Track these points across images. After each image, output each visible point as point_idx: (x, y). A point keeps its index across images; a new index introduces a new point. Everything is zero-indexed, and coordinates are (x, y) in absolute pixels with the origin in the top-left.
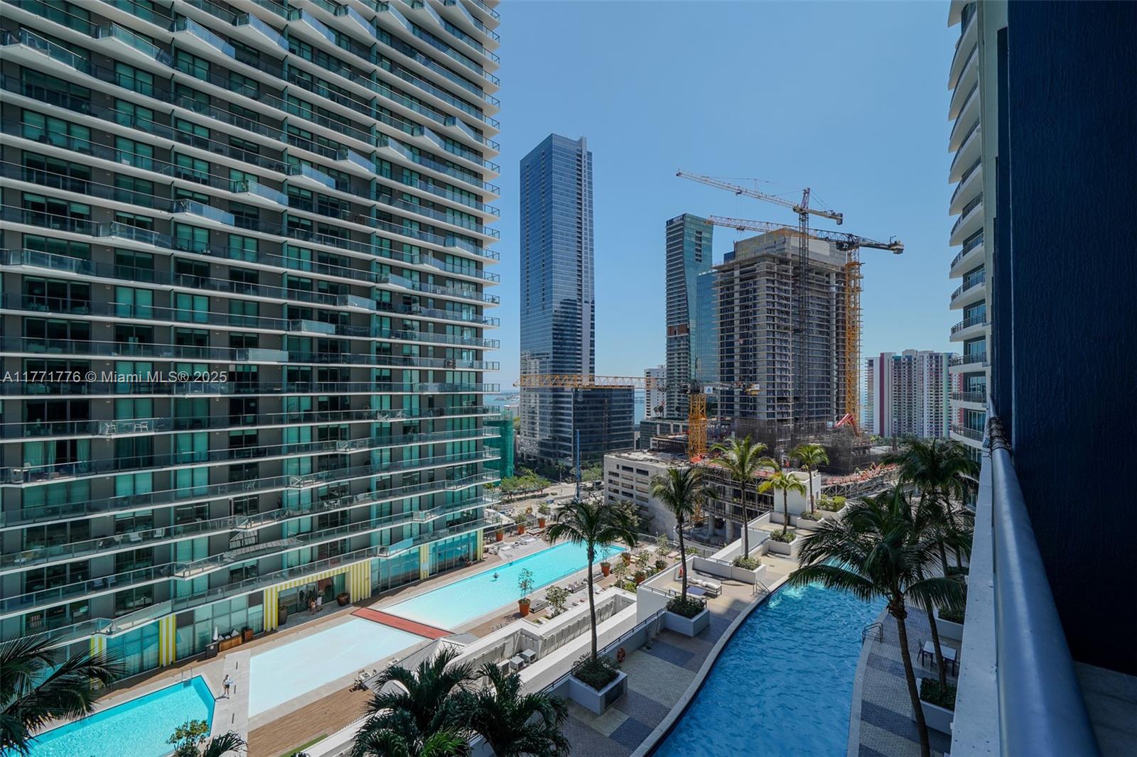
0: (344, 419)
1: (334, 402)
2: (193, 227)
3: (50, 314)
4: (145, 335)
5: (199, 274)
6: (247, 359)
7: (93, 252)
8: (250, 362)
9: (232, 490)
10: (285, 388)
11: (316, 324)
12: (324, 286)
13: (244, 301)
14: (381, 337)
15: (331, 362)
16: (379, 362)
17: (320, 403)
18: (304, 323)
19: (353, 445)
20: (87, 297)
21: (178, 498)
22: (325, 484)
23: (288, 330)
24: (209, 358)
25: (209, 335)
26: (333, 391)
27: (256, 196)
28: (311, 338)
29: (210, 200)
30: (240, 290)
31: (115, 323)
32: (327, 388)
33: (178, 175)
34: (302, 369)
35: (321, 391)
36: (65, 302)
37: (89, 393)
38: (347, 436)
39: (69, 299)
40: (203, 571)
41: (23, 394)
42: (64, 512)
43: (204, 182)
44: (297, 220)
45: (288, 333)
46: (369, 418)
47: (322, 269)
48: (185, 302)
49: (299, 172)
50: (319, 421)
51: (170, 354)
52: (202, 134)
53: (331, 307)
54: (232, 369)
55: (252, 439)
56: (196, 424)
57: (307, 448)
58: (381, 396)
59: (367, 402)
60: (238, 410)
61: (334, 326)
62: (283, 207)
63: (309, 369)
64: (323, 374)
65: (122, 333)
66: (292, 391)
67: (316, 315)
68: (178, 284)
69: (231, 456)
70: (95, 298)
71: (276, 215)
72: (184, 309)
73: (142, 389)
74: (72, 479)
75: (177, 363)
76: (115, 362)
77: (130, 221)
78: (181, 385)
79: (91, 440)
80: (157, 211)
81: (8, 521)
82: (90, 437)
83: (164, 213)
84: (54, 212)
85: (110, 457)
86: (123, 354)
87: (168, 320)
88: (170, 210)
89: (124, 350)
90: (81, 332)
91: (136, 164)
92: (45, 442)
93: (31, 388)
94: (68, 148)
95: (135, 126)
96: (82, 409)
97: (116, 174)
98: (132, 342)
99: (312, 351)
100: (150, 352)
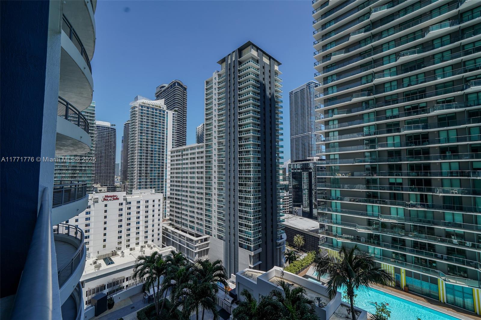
3: (414, 147)
4: (454, 150)
7: (429, 119)
20: (428, 138)
21: (478, 230)
31: (439, 147)
33: (466, 71)
36: (419, 142)
37: (430, 176)
39: (421, 140)
41: (408, 176)
42: (424, 222)
51: (468, 157)
65: (443, 150)
68: (470, 123)
70: (431, 138)
72: (475, 135)
73: (454, 174)
74: (426, 210)
75: (472, 162)
76: (441, 163)
77: (443, 102)
78: (475, 173)
79: (432, 195)
80: (456, 93)
81: (406, 220)
82: (432, 194)
83: (460, 92)
84: (415, 109)
85: (441, 203)
86: (444, 159)
87: (466, 141)
88: (463, 90)
89: (444, 157)
90: (426, 152)
91: (444, 77)
92: (416, 194)
93: (411, 174)
94: (417, 84)
95: (443, 61)
96: (428, 182)
97: (436, 85)
98: (448, 154)
100: (457, 157)
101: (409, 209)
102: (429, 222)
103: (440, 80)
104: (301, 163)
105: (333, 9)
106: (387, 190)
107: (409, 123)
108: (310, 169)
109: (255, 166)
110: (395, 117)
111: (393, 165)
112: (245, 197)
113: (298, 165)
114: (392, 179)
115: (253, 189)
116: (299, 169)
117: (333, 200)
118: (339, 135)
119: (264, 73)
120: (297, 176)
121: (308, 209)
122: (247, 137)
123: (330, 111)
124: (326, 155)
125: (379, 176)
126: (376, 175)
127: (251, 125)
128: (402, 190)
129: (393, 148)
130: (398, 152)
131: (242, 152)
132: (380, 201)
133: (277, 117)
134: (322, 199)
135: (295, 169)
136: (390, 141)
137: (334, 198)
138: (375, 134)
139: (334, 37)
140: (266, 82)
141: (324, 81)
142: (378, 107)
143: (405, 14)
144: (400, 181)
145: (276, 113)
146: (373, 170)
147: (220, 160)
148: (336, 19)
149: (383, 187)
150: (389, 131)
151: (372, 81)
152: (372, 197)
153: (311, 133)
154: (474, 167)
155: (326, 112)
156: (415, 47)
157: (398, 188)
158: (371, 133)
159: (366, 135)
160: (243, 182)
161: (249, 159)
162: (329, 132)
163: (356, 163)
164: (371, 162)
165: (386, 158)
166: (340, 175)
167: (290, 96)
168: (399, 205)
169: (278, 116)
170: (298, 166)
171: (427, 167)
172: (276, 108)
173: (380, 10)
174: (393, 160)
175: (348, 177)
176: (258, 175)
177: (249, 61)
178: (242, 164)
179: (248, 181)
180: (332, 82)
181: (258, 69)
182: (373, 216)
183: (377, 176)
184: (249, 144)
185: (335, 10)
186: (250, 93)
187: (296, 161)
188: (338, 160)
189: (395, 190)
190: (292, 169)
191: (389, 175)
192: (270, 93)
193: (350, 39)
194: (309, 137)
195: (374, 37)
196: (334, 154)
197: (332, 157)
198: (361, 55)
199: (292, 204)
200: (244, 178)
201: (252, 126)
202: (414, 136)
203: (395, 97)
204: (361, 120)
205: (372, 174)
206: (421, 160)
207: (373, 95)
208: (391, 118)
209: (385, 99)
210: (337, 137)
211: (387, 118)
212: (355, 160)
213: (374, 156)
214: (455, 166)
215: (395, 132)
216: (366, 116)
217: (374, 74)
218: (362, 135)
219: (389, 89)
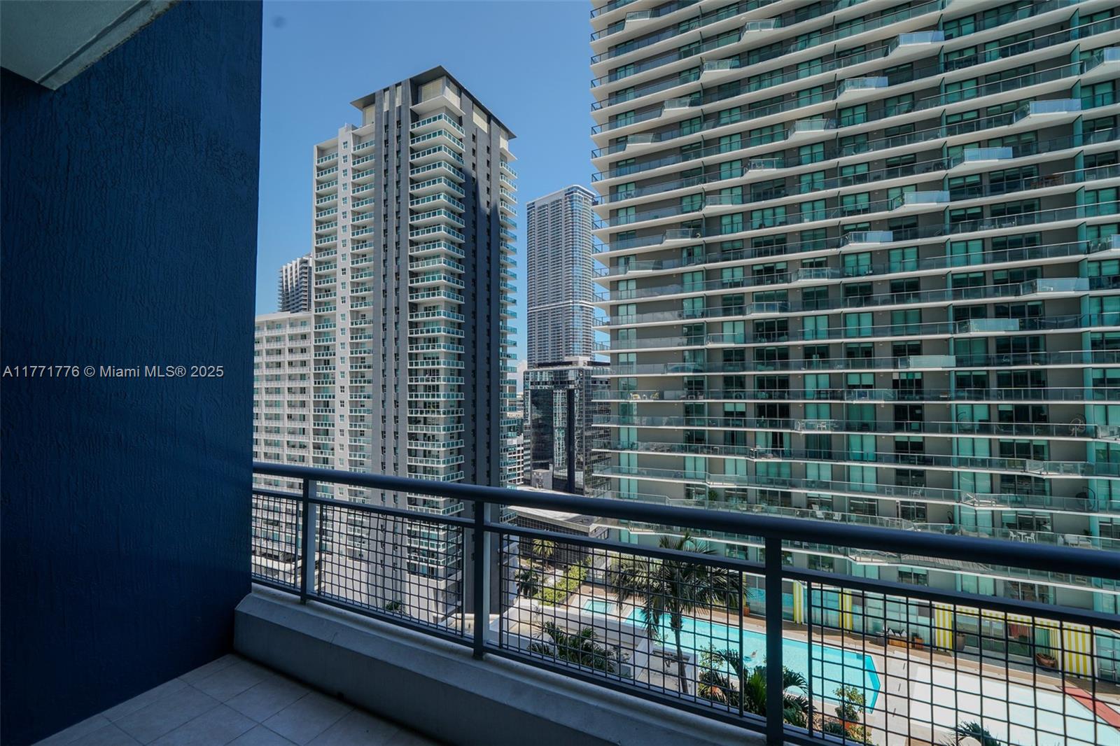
0: (1037, 434)
1: (1021, 412)
2: (857, 254)
3: (766, 344)
4: (823, 352)
5: (862, 294)
6: (908, 366)
7: (788, 295)
8: (911, 370)
9: (898, 493)
10: (953, 395)
11: (991, 321)
12: (1003, 276)
13: (906, 311)
14: (1102, 324)
15: (1015, 363)
16: (1096, 359)
17: (1001, 413)
18: (973, 323)
19: (1055, 468)
20: (786, 329)
21: (850, 490)
22: (1010, 509)
23: (955, 333)
24: (874, 368)
25: (873, 347)
26: (1020, 398)
27: (914, 205)
28: (987, 338)
29: (871, 226)
30: (901, 300)
31: (803, 345)
32: (1008, 396)
33: (843, 214)
34: (974, 373)
35: (1001, 399)
36: (774, 335)
37: (789, 399)
38: (1046, 456)
39: (776, 332)
40: (872, 562)
41: (754, 399)
42: (777, 484)
43: (865, 211)
44: (962, 213)
45: (955, 336)
46: (1084, 434)
47: (996, 259)
48: (852, 320)
49: (962, 160)
50: (998, 433)
51: (841, 366)
52: (862, 170)
53: (1011, 298)
54: (896, 377)
55: (918, 446)
56: (864, 427)
57: (983, 463)
58: (1106, 406)
59: (1080, 413)
60: (903, 416)
61: (1017, 320)
62: (943, 205)
63: (985, 373)
64: (1003, 380)
65: (809, 352)
66: (963, 398)
67: (991, 311)
68: (846, 306)
69: (896, 460)
70: (791, 326)
71: (936, 216)
72: (852, 326)
73: (822, 396)
74: (781, 461)
75: (847, 374)
76: (804, 374)
77: (811, 265)
78: (849, 393)
79: (790, 433)
80: (829, 250)
81: (749, 482)
82: (789, 431)
83: (834, 250)
84: (768, 273)
85: (802, 448)
86: (809, 368)
87: (840, 338)
88: (838, 246)
89: (810, 365)
90: (784, 354)
91: (813, 219)
92: (766, 432)
93: (759, 395)
94: (774, 226)
95: (812, 189)
96: (785, 410)
97: (801, 232)
98: (815, 359)
99: (987, 353)
100: (827, 365)
101: (755, 460)
102: (784, 483)
103: (807, 224)
104: (551, 368)
105: (633, 40)
106: (721, 426)
107: (759, 297)
108: (569, 382)
109: (451, 374)
110: (737, 285)
111: (731, 377)
112: (425, 451)
113: (545, 375)
114: (730, 404)
115: (444, 430)
116: (546, 383)
117: (623, 449)
118: (637, 313)
119: (474, 151)
120: (541, 399)
121: (564, 473)
122: (432, 305)
123: (622, 261)
124: (612, 354)
125: (708, 399)
126: (702, 397)
127: (443, 275)
128: (745, 426)
129: (733, 345)
130: (740, 353)
131: (417, 339)
132: (709, 447)
133: (502, 261)
134: (601, 448)
135: (539, 383)
136: (728, 331)
137: (626, 444)
138: (703, 315)
139: (632, 102)
140: (480, 175)
141: (611, 193)
142: (710, 262)
143: (760, 87)
144: (741, 408)
145: (502, 252)
146: (695, 386)
147: (357, 358)
148: (639, 64)
149: (713, 421)
150: (726, 312)
151: (700, 209)
152: (695, 441)
153: (573, 303)
154: (849, 384)
155: (614, 262)
156: (773, 154)
157: (738, 422)
158: (696, 313)
159: (688, 317)
160: (419, 415)
161: (434, 359)
162: (618, 305)
163: (668, 371)
164: (695, 371)
165: (720, 363)
166: (639, 397)
167: (528, 213)
168: (739, 454)
169: (506, 259)
170: (544, 376)
171: (784, 382)
172: (502, 239)
173: (718, 68)
174: (731, 368)
175: (652, 401)
176: (457, 397)
177: (440, 117)
178: (416, 370)
179: (433, 412)
180: (626, 198)
181: (461, 140)
182: (696, 478)
183: (704, 399)
184: (437, 322)
185: (636, 44)
186: (442, 197)
187: (540, 365)
188: (635, 365)
189: (733, 426)
190: (532, 384)
191: (725, 398)
192: (488, 203)
193: (663, 113)
194: (569, 312)
195: (706, 119)
196: (628, 353)
197: (623, 359)
198: (684, 152)
199: (529, 462)
200: (422, 405)
201: (445, 278)
202: (767, 323)
203: (738, 245)
204: (679, 284)
205: (696, 395)
206: (775, 370)
207: (702, 237)
208: (731, 287)
209: (722, 248)
210: (635, 317)
211: (724, 286)
212: (666, 366)
213: (700, 360)
214: (824, 382)
215: (736, 314)
216: (688, 279)
217: (704, 195)
218: (680, 316)
219: (728, 228)
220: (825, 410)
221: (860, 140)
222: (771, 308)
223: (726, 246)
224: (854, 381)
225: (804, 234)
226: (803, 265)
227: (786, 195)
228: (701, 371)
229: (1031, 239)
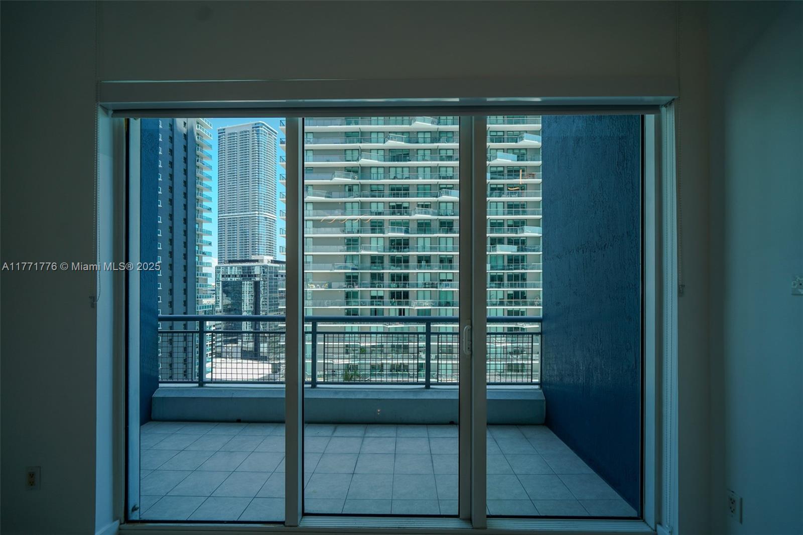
0: (523, 305)
1: (516, 295)
2: (446, 202)
3: (396, 253)
4: (428, 259)
5: (448, 226)
7: (410, 223)
10: (489, 285)
11: (506, 246)
12: (511, 223)
15: (515, 269)
17: (509, 295)
18: (498, 246)
20: (408, 244)
23: (490, 252)
24: (452, 270)
25: (453, 257)
26: (516, 287)
28: (504, 255)
29: (454, 187)
31: (417, 255)
32: (512, 286)
33: (440, 178)
34: (498, 274)
35: (509, 288)
37: (409, 288)
39: (402, 246)
41: (389, 288)
43: (451, 177)
45: (490, 253)
47: (510, 213)
48: (443, 241)
49: (496, 157)
50: (507, 305)
51: (437, 268)
52: (450, 153)
53: (514, 235)
56: (447, 304)
61: (516, 247)
63: (502, 274)
64: (510, 278)
65: (420, 259)
66: (493, 287)
67: (506, 241)
68: (440, 233)
70: (411, 244)
72: (443, 245)
73: (427, 286)
74: (403, 326)
75: (440, 273)
76: (417, 273)
77: (422, 206)
78: (441, 284)
79: (409, 309)
80: (432, 198)
83: (435, 198)
86: (420, 269)
87: (436, 252)
88: (437, 197)
89: (420, 267)
90: (406, 260)
91: (424, 178)
92: (396, 309)
93: (392, 285)
94: (402, 179)
95: (424, 160)
96: (406, 295)
97: (418, 185)
98: (423, 263)
99: (504, 263)
100: (430, 267)
101: (389, 326)
103: (421, 181)
104: (240, 264)
106: (368, 306)
107: (393, 223)
108: (255, 276)
110: (380, 214)
111: (375, 274)
113: (235, 269)
114: (375, 291)
116: (236, 276)
118: (313, 227)
120: (231, 289)
121: (251, 346)
125: (361, 287)
126: (357, 286)
128: (383, 305)
129: (377, 253)
130: (381, 258)
133: (198, 174)
135: (229, 276)
136: (374, 244)
138: (358, 232)
142: (363, 197)
144: (381, 294)
145: (198, 167)
146: (351, 279)
149: (364, 302)
150: (373, 231)
151: (358, 160)
153: (259, 214)
154: (441, 279)
156: (403, 133)
157: (379, 303)
158: (354, 230)
159: (349, 233)
163: (335, 269)
164: (353, 269)
165: (369, 264)
166: (314, 287)
167: (219, 137)
169: (201, 173)
170: (233, 270)
171: (406, 277)
172: (198, 156)
174: (375, 268)
175: (324, 289)
183: (358, 288)
187: (230, 262)
188: (311, 264)
189: (376, 305)
190: (223, 276)
191: (371, 287)
192: (185, 123)
194: (255, 221)
199: (220, 338)
202: (397, 240)
203: (381, 188)
204: (342, 209)
205: (353, 286)
206: (401, 269)
207: (358, 179)
208: (376, 215)
209: (371, 188)
210: (311, 229)
211: (371, 213)
212: (333, 265)
213: (355, 262)
214: (428, 277)
215: (379, 233)
216: (349, 206)
217: (361, 151)
218: (344, 232)
219: (375, 176)
220: (428, 295)
221: (450, 135)
222: (400, 231)
223: (374, 188)
224: (443, 277)
225: (419, 186)
226: (418, 206)
227: (410, 161)
228: (356, 269)
229: (523, 205)
